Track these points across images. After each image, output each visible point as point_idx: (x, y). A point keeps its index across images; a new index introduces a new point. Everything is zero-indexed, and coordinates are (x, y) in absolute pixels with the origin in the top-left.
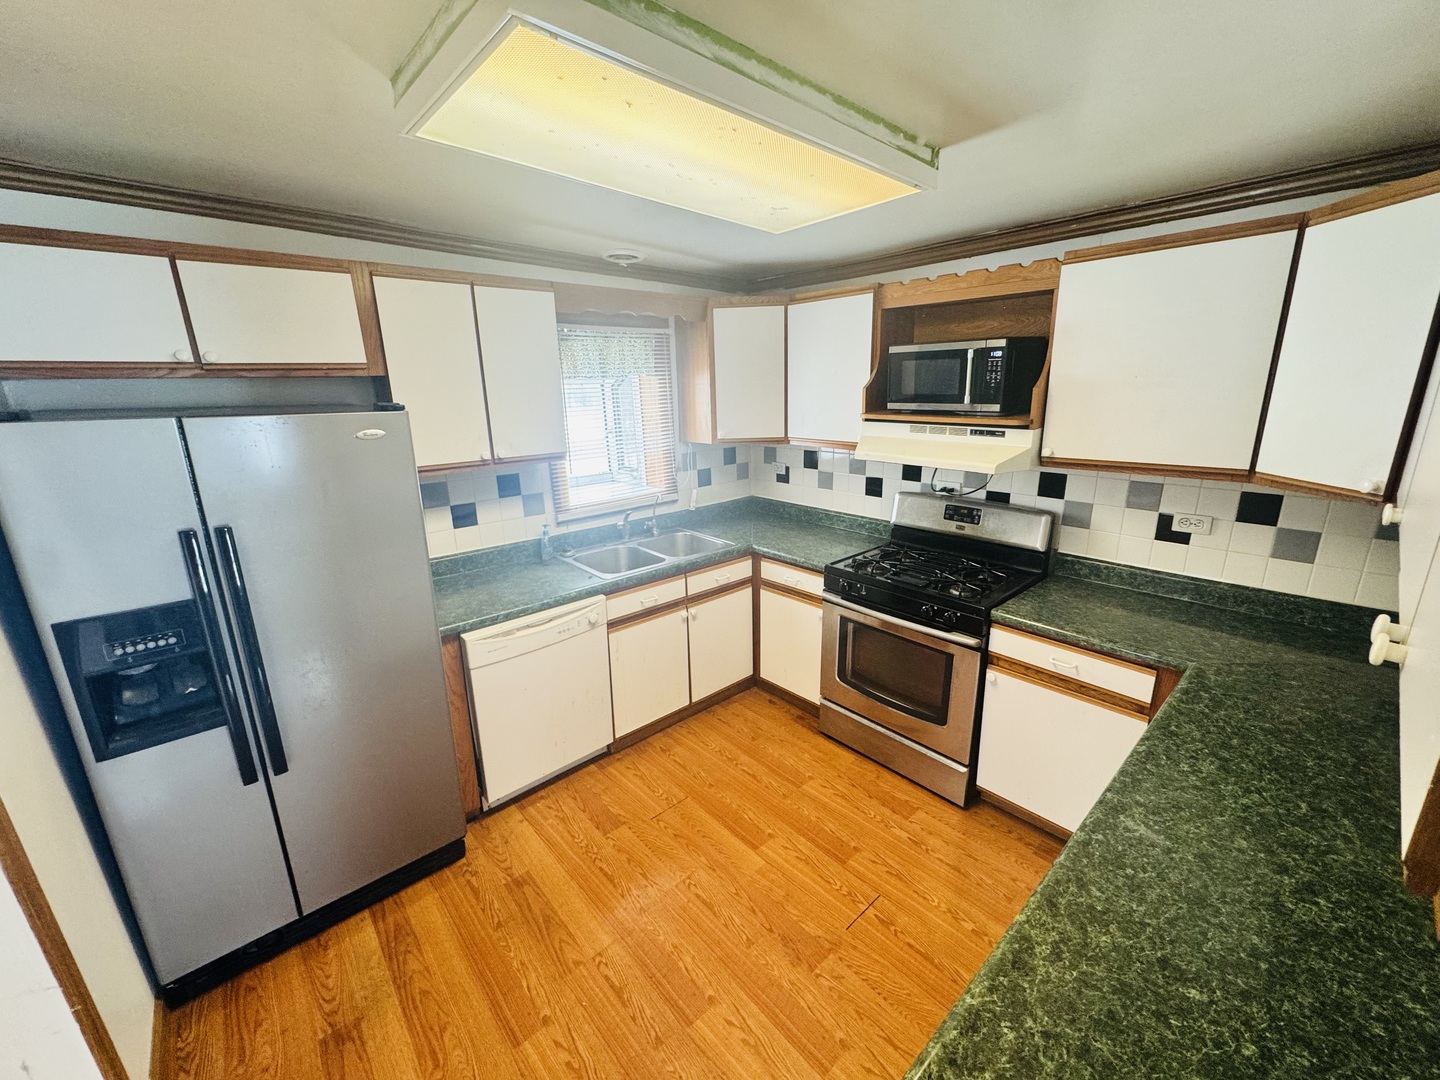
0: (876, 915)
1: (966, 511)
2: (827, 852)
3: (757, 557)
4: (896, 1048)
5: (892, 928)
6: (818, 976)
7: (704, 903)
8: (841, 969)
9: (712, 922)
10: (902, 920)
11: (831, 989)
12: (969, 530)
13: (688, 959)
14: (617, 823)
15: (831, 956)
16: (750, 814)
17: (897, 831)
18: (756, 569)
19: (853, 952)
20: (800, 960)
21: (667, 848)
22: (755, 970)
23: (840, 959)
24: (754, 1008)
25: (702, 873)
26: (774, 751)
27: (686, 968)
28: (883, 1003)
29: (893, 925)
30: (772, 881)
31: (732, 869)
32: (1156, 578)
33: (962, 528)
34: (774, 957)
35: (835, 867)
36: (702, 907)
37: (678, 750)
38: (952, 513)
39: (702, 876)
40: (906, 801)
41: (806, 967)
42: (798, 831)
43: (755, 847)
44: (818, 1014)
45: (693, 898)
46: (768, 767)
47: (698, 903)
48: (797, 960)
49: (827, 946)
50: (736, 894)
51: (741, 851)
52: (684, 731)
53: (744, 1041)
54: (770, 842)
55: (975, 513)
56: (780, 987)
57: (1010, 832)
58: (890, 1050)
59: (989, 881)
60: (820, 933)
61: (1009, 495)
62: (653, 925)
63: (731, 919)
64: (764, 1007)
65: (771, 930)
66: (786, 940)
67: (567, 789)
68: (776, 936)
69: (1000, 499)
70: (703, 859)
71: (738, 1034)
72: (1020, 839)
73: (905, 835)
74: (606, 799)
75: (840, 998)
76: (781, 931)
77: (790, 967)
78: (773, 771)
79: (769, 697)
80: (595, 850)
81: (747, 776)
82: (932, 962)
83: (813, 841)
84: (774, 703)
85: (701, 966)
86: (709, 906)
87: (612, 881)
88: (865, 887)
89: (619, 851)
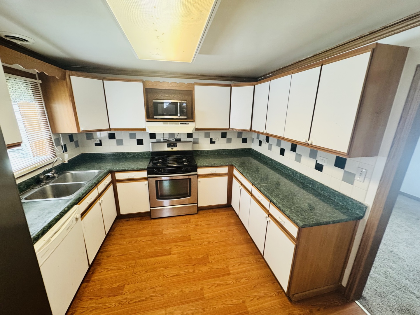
0: (207, 243)
1: (173, 144)
2: (185, 241)
3: (112, 172)
4: (232, 258)
5: (211, 242)
6: (211, 262)
7: (175, 276)
8: (213, 257)
9: (182, 277)
10: (211, 240)
11: (215, 262)
12: (175, 149)
13: (187, 289)
14: (122, 287)
15: (209, 257)
16: (159, 249)
17: (192, 226)
18: (113, 177)
19: (211, 252)
20: (205, 263)
21: (148, 276)
22: (201, 274)
23: (211, 256)
24: (209, 280)
25: (165, 271)
26: (145, 231)
27: (189, 291)
28: (224, 255)
29: (210, 242)
30: (183, 256)
31: (171, 263)
32: (211, 151)
33: (172, 149)
34: (201, 268)
35: (190, 242)
36: (176, 277)
37: (113, 253)
38: (169, 146)
39: (166, 272)
40: (186, 220)
41: (208, 263)
42: (175, 242)
43: (170, 254)
44: (219, 268)
45: (171, 278)
46: (149, 236)
47: (174, 277)
48: (205, 264)
49: (206, 256)
50: (179, 266)
51: (168, 258)
52: (108, 246)
53: (215, 287)
54: (172, 250)
55: (175, 144)
56: (209, 271)
57: (207, 212)
58: (232, 260)
59: (213, 222)
60: (203, 255)
61: (180, 139)
62: (170, 294)
63: (185, 272)
64: (211, 278)
65: (195, 265)
66: (199, 263)
67: (81, 300)
68: (197, 264)
69: (179, 140)
70: (161, 268)
71: (213, 287)
72: (209, 212)
73: (194, 226)
74: (106, 287)
75: (218, 261)
76: (197, 263)
77: (206, 266)
78: (152, 235)
79: (126, 220)
80: (125, 301)
81: (146, 242)
82: (222, 242)
83: (180, 241)
84: (129, 220)
85: (191, 287)
86: (177, 275)
87: (143, 300)
88: (199, 240)
89: (134, 292)
